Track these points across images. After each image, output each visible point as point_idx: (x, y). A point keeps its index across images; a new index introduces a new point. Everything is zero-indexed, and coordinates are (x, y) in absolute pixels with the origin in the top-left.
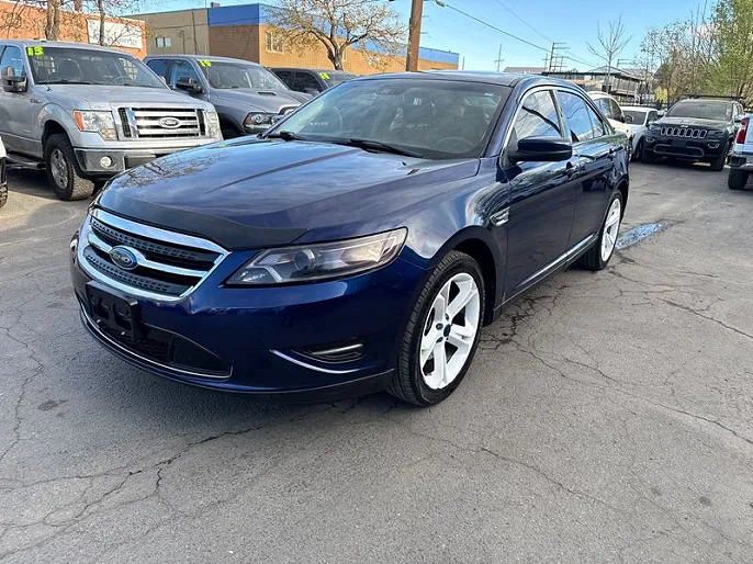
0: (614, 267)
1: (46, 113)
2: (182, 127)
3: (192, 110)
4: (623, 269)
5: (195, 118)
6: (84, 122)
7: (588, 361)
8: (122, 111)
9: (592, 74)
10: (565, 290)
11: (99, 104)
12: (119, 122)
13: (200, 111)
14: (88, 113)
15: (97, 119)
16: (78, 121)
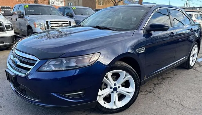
0: (195, 68)
1: (28, 23)
2: (64, 26)
3: (67, 21)
5: (68, 24)
6: (36, 25)
8: (47, 22)
11: (41, 20)
12: (46, 25)
13: (70, 22)
14: (38, 23)
15: (40, 24)
16: (35, 25)
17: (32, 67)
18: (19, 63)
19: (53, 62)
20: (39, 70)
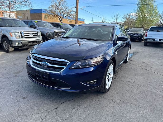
0: (129, 62)
1: (2, 33)
2: (34, 35)
3: (36, 32)
4: (131, 62)
5: (36, 34)
6: (12, 35)
7: (133, 81)
8: (21, 32)
9: (111, 23)
10: (122, 67)
11: (16, 31)
12: (20, 35)
13: (37, 32)
14: (13, 33)
15: (15, 34)
16: (10, 34)
17: (65, 67)
18: (49, 65)
19: (80, 63)
20: (70, 68)
